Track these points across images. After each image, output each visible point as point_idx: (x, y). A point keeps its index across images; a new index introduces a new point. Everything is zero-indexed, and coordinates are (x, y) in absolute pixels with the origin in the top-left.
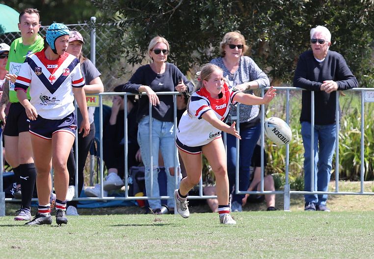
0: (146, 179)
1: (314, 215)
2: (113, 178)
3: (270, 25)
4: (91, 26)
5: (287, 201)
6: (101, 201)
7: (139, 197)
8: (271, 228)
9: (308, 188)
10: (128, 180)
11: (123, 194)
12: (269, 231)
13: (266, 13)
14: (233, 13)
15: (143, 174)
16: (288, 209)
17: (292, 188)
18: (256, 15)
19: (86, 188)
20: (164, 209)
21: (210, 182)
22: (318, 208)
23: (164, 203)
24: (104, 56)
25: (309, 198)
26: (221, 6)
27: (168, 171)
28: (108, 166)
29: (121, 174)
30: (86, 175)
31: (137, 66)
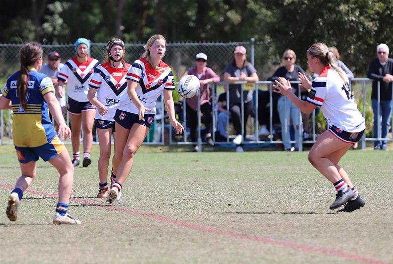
0: (282, 131)
1: (379, 153)
2: (264, 131)
3: (354, 43)
4: (251, 43)
5: (364, 144)
6: (257, 144)
7: (279, 142)
8: (354, 160)
9: (376, 136)
10: (272, 132)
11: (269, 140)
12: (353, 161)
13: (352, 36)
14: (333, 37)
15: (280, 129)
16: (364, 149)
17: (367, 137)
18: (346, 38)
19: (248, 136)
20: (293, 149)
21: (320, 133)
22: (381, 148)
23: (293, 145)
24: (259, 61)
25: (377, 143)
26: (326, 32)
27: (295, 127)
28: (261, 124)
29: (268, 129)
30: (248, 129)
31: (277, 67)
